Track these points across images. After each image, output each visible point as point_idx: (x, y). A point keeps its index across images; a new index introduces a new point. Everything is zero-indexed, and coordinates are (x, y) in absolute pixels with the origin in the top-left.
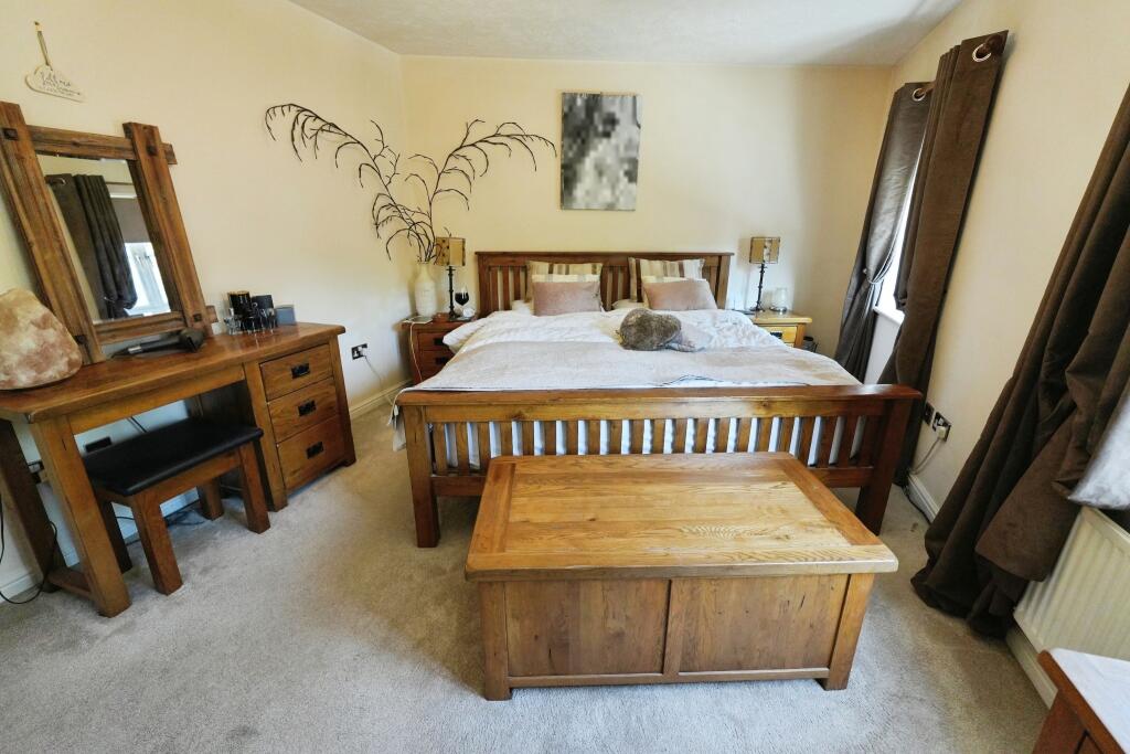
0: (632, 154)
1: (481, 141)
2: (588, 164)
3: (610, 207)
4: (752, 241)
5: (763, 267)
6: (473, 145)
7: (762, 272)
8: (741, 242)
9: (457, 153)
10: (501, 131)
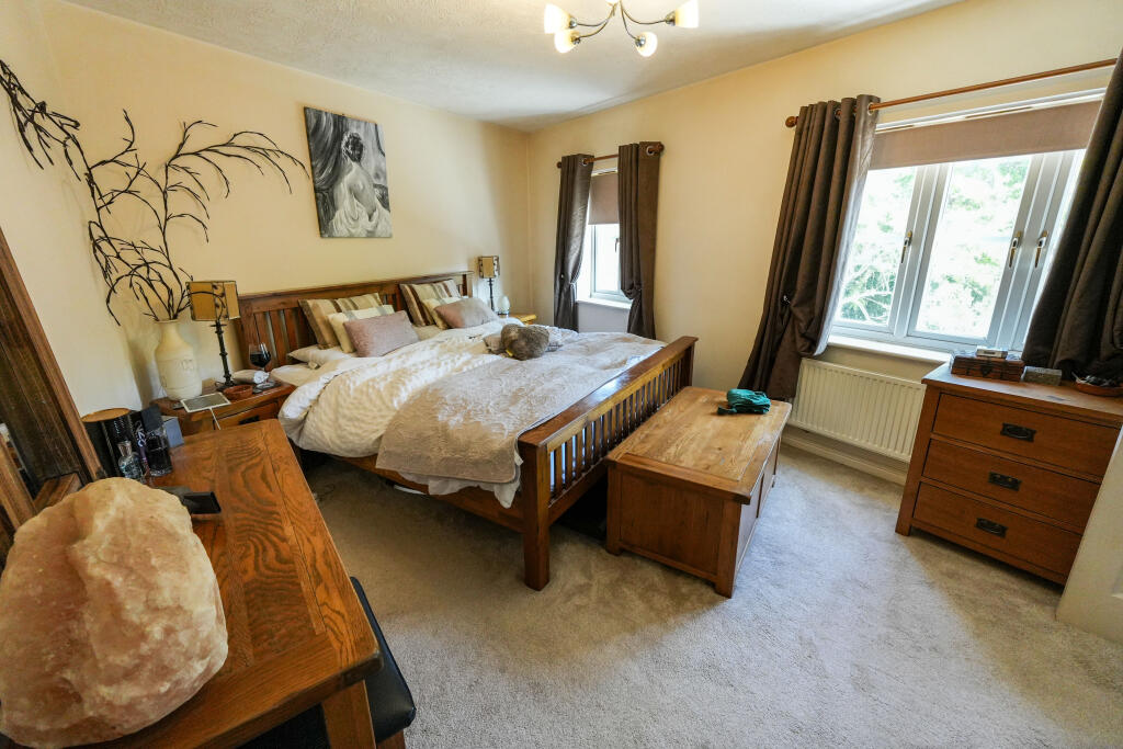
0: (381, 182)
1: (207, 150)
2: (342, 189)
3: (371, 234)
4: (480, 260)
5: (490, 281)
6: (196, 154)
7: (491, 285)
8: (469, 261)
9: (174, 162)
10: (237, 141)
